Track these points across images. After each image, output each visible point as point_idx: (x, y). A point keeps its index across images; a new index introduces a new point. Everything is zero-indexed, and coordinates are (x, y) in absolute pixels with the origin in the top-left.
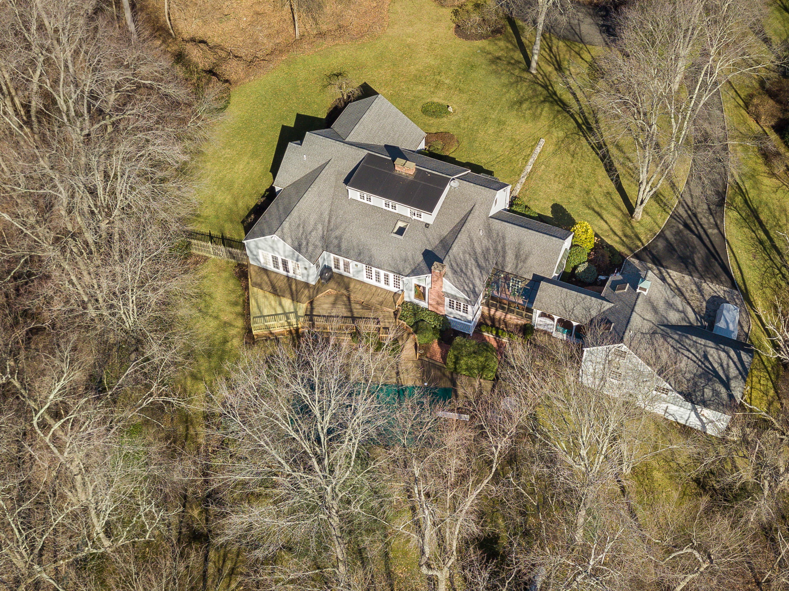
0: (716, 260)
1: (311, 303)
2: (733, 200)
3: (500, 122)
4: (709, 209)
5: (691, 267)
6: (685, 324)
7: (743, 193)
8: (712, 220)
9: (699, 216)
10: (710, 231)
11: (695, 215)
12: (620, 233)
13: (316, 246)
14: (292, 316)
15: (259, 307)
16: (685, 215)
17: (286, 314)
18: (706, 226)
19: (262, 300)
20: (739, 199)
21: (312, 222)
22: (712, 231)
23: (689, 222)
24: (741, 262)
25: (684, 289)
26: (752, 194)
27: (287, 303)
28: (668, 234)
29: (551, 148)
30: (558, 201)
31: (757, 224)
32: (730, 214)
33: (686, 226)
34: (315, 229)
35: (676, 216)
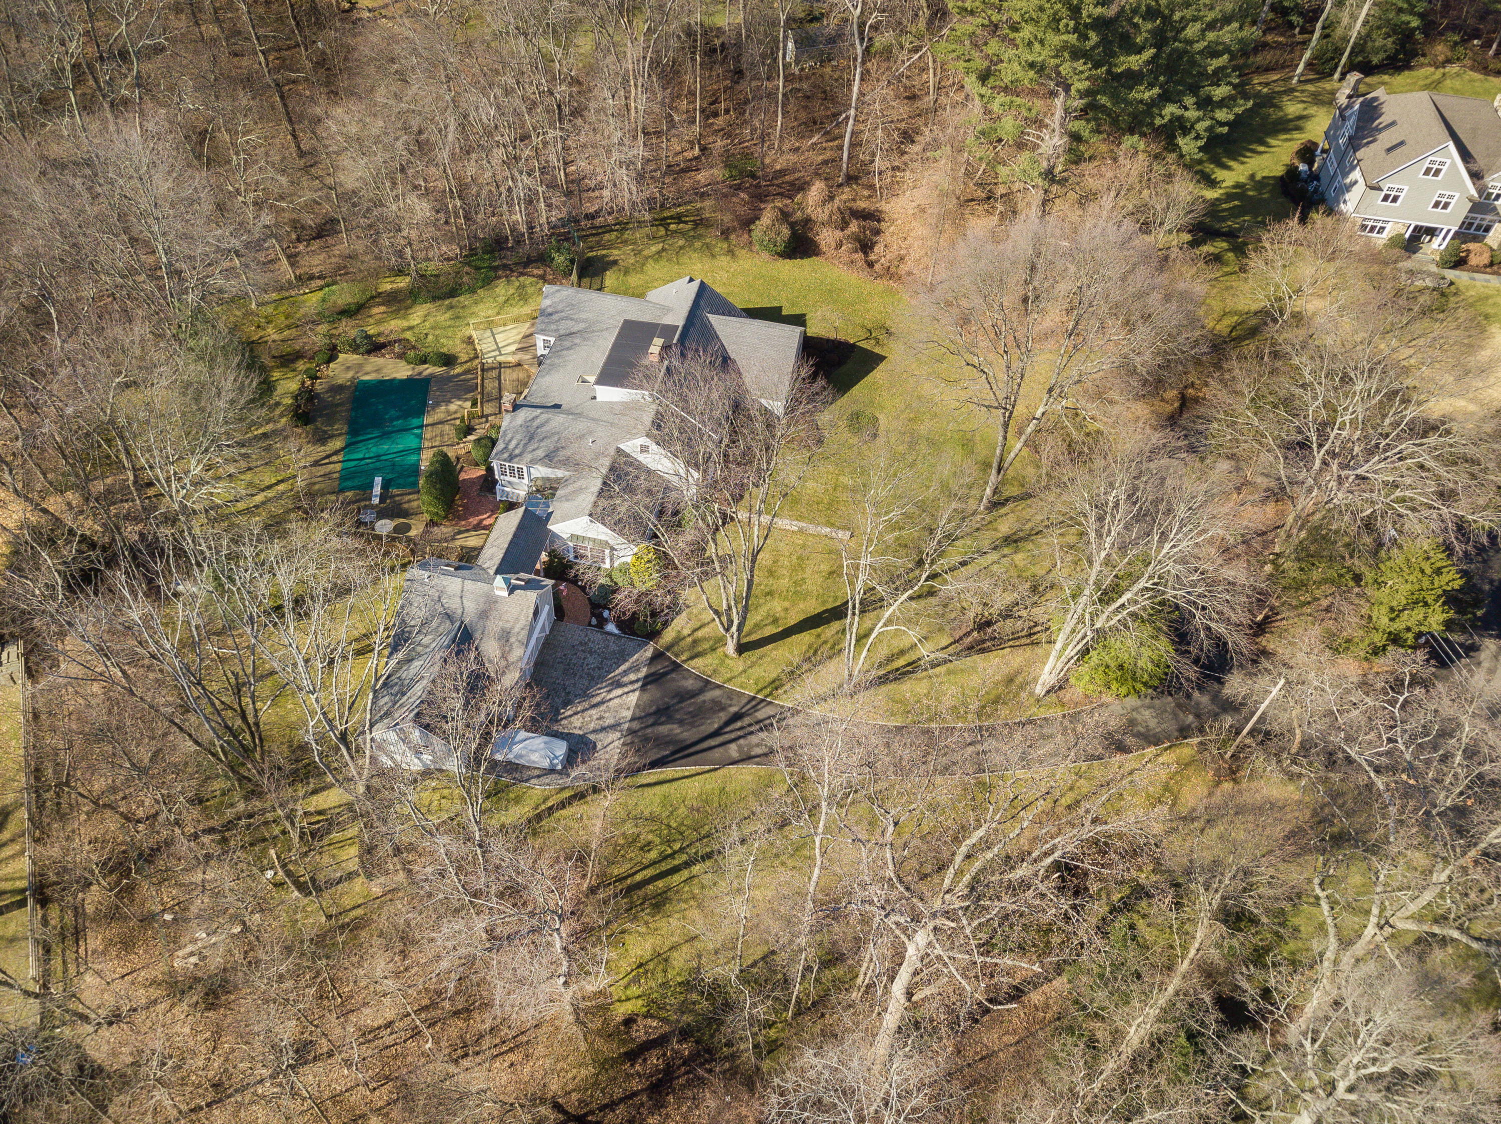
0: (674, 753)
1: (517, 365)
5: (651, 721)
8: (759, 751)
9: (763, 734)
10: (732, 747)
11: (763, 729)
12: (699, 634)
16: (760, 715)
17: (498, 349)
18: (742, 741)
22: (733, 750)
23: (747, 720)
24: (675, 784)
28: (714, 693)
33: (737, 717)
34: (578, 321)
35: (755, 703)
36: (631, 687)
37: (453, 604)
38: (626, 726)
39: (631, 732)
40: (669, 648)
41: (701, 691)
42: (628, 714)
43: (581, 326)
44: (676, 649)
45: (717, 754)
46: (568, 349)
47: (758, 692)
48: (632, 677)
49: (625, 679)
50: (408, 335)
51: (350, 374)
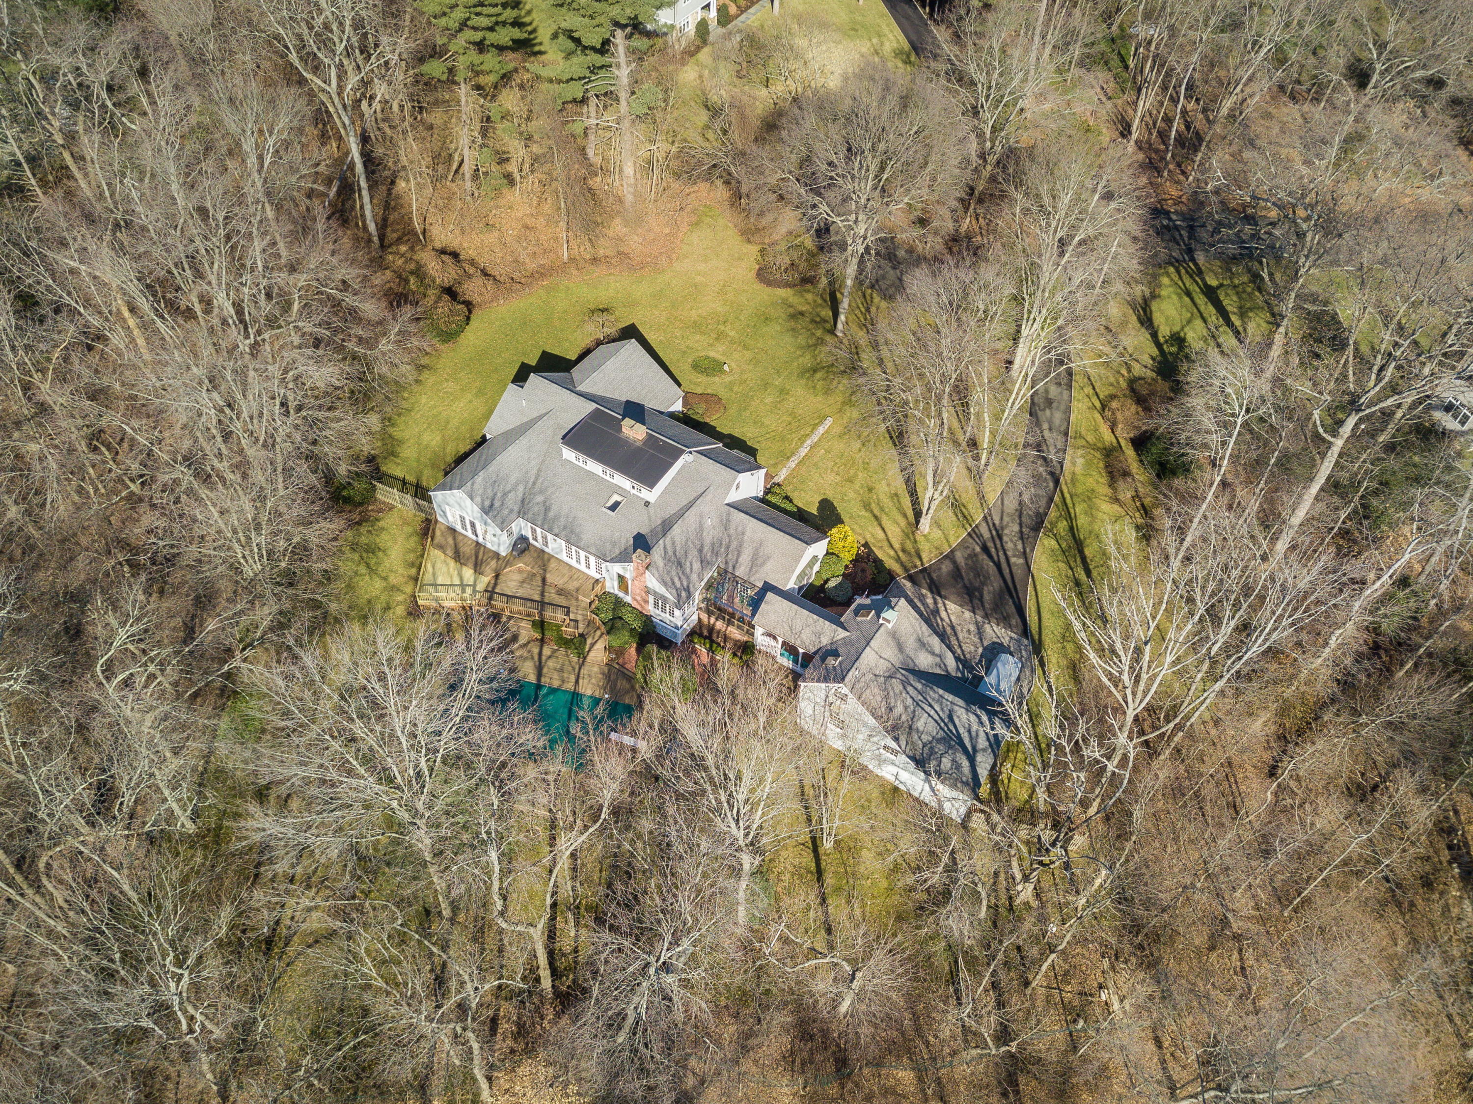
0: (1011, 596)
1: (497, 577)
2: (1054, 524)
3: (783, 391)
4: (1021, 532)
5: (976, 601)
6: (938, 671)
7: (1070, 517)
8: (1020, 546)
9: (1005, 539)
10: (1013, 560)
11: (1000, 537)
12: (897, 546)
13: (511, 511)
14: (469, 590)
15: (434, 574)
16: (986, 535)
17: (463, 586)
18: (1009, 553)
19: (439, 565)
20: (1063, 525)
21: (512, 480)
23: (990, 545)
24: (1042, 604)
25: (958, 628)
26: (1082, 521)
27: (468, 573)
28: (959, 556)
29: (837, 430)
30: (830, 496)
31: (1079, 560)
32: (1046, 542)
33: (985, 549)
34: (514, 488)
35: (975, 535)
36: (940, 605)
37: (882, 667)
38: (979, 619)
39: (986, 616)
40: (906, 570)
41: (954, 562)
42: (968, 615)
43: (521, 488)
44: (909, 565)
45: (1018, 572)
46: (547, 509)
47: (965, 529)
48: (930, 601)
49: (932, 606)
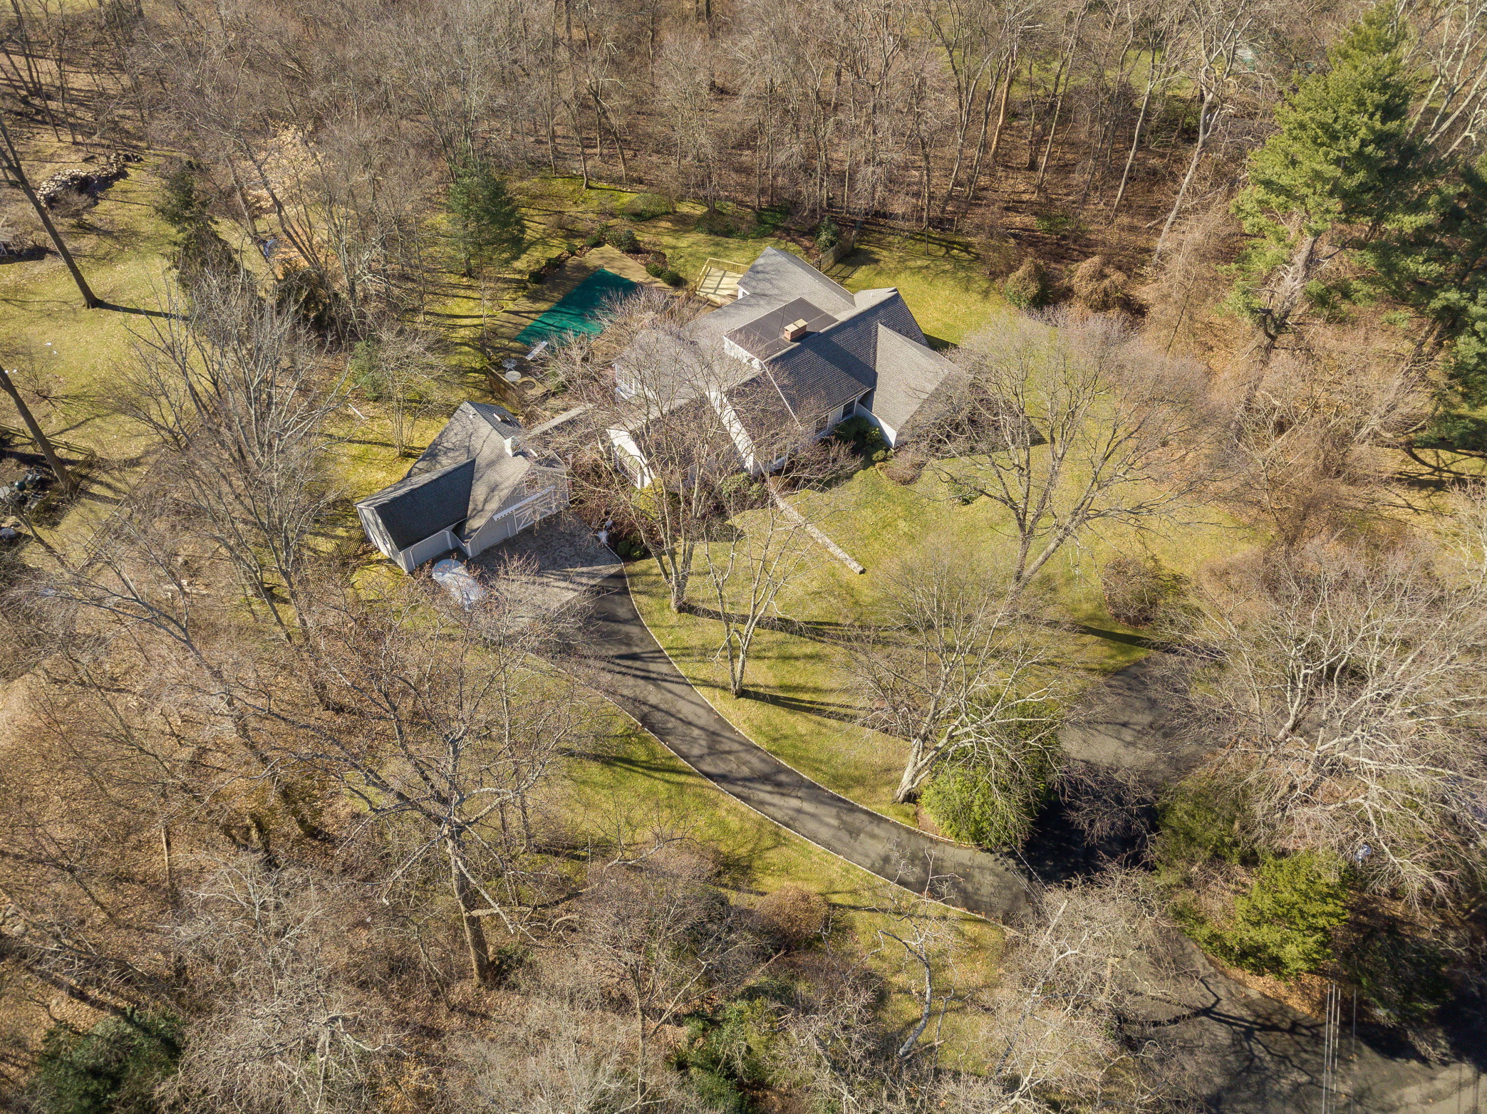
4: (645, 702)
7: (651, 768)
8: (626, 692)
9: (641, 682)
11: (644, 678)
16: (652, 666)
20: (641, 754)
22: (606, 679)
23: (638, 664)
26: (642, 783)
28: (634, 630)
33: (634, 657)
35: (658, 655)
36: (575, 586)
37: (476, 443)
38: (546, 612)
39: (544, 619)
40: (631, 575)
41: (625, 622)
42: (555, 605)
44: (635, 580)
45: (592, 674)
47: (667, 649)
48: (584, 580)
49: (578, 579)
50: (668, 253)
51: (600, 262)
